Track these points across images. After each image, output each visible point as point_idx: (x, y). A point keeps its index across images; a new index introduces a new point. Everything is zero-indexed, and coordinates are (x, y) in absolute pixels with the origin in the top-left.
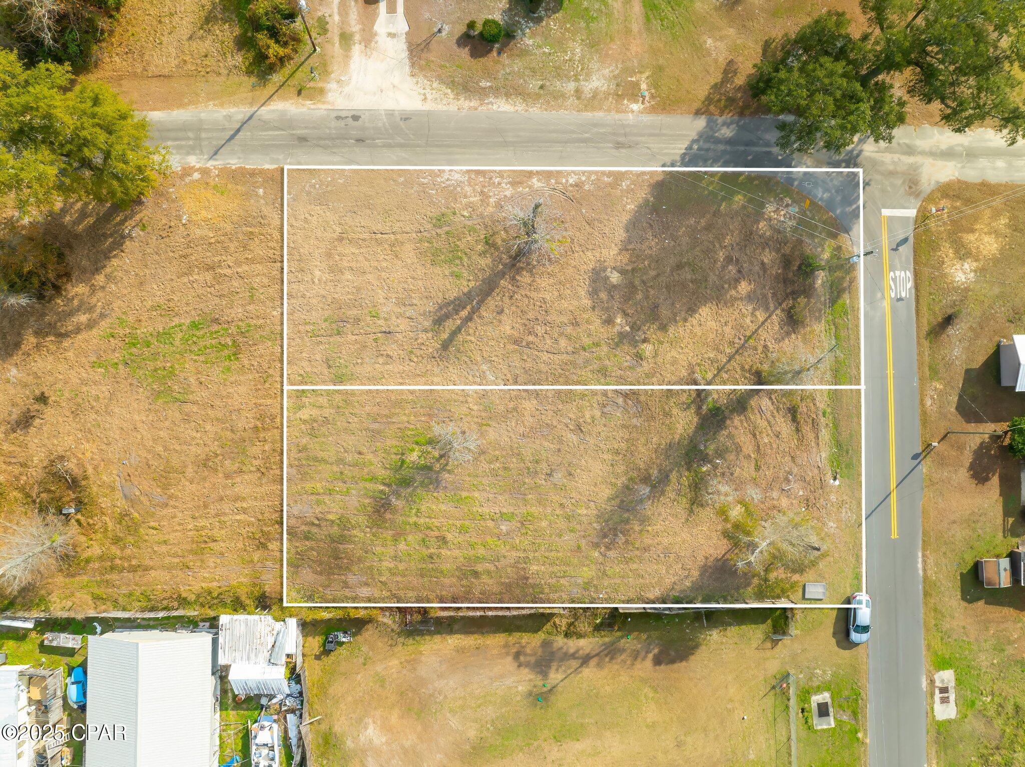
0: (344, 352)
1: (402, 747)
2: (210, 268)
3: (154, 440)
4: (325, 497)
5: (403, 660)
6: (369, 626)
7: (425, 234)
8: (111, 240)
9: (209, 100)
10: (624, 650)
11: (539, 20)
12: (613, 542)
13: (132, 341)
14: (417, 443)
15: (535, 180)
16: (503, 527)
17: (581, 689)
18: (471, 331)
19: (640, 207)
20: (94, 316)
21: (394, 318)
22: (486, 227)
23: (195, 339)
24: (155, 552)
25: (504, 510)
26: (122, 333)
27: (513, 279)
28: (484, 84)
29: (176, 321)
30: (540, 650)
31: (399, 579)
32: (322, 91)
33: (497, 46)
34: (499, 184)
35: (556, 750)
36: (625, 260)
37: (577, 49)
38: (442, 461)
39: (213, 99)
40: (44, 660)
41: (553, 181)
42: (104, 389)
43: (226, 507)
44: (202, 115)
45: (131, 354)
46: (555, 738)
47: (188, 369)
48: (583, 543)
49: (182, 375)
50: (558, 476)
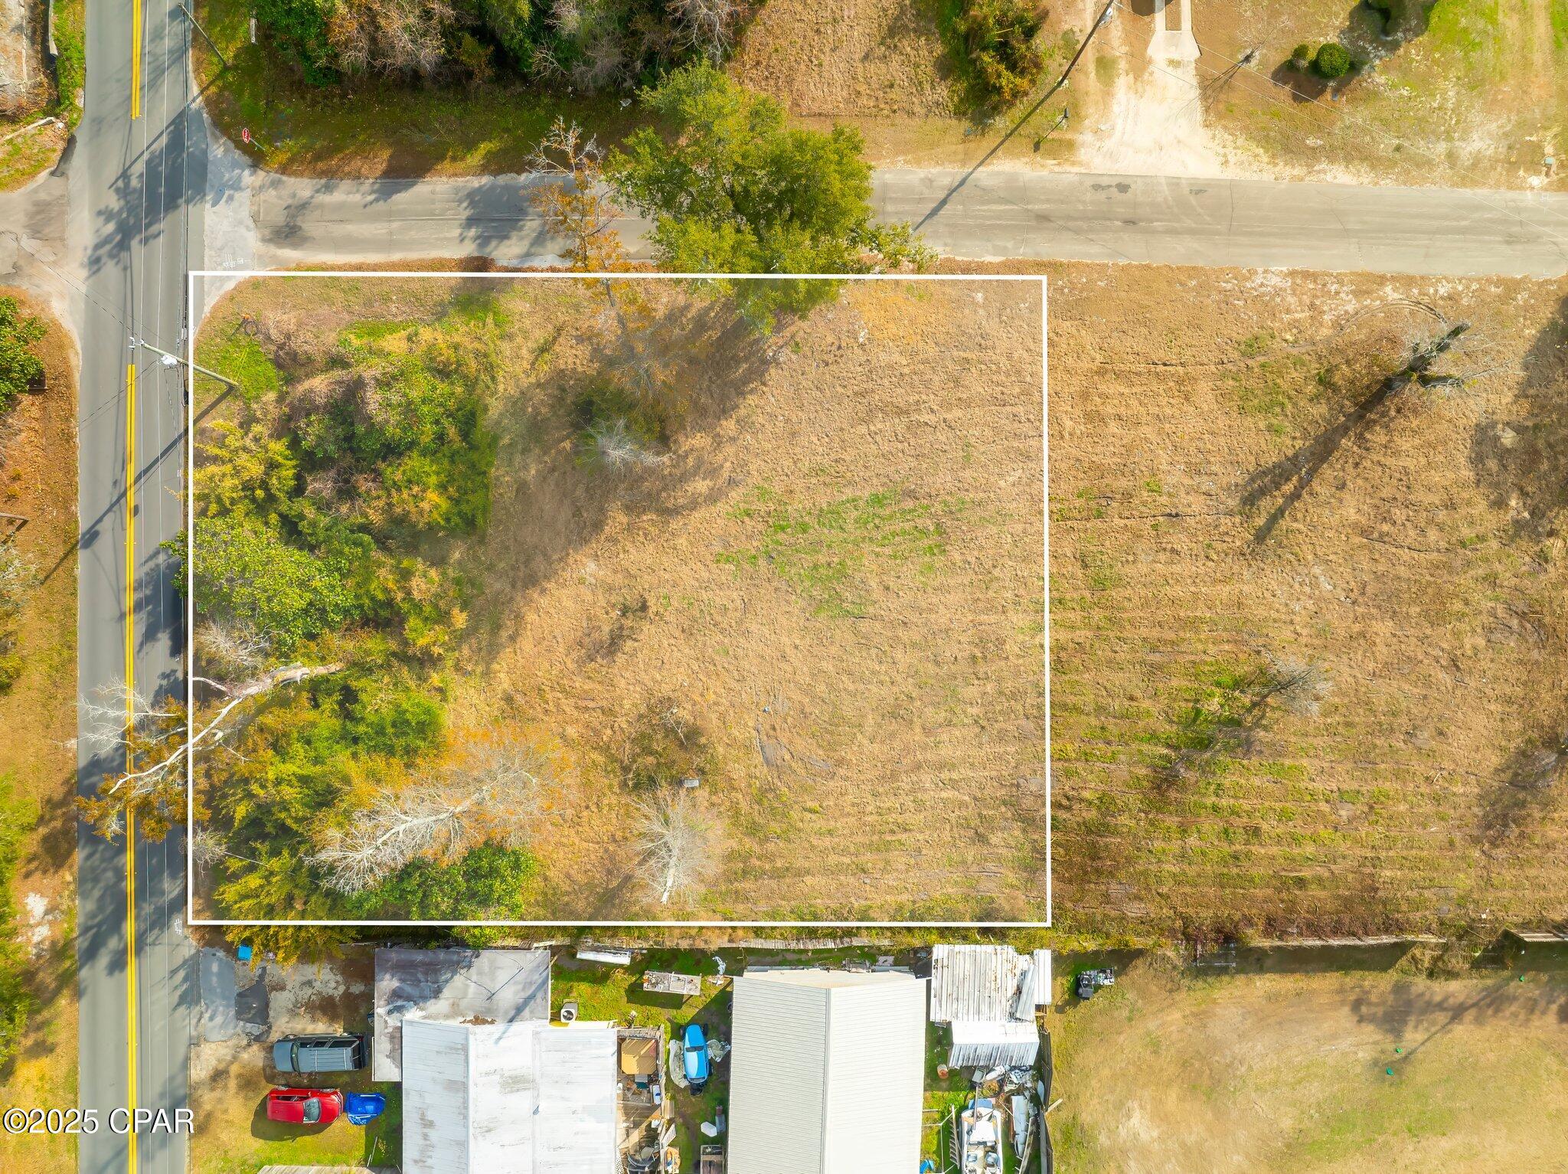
0: (1107, 543)
1: (1183, 1145)
2: (901, 412)
3: (813, 675)
4: (1078, 764)
5: (1188, 1012)
6: (1139, 962)
7: (1230, 366)
8: (745, 366)
9: (897, 154)
10: (1515, 998)
11: (1394, 46)
12: (1501, 835)
13: (777, 523)
14: (1218, 684)
15: (1388, 289)
16: (1343, 813)
17: (1450, 1056)
18: (1299, 515)
19: (1543, 332)
20: (720, 482)
21: (1182, 494)
22: (1320, 357)
23: (877, 521)
24: (813, 847)
25: (1345, 787)
26: (763, 508)
27: (1360, 437)
28: (1311, 142)
29: (849, 493)
30: (1391, 997)
31: (1187, 890)
32: (1070, 145)
33: (1332, 84)
34: (1337, 293)
35: (1411, 1148)
36: (1523, 413)
37: (1450, 92)
38: (1255, 712)
39: (904, 153)
40: (634, 1013)
41: (1415, 291)
42: (735, 595)
43: (927, 779)
44: (887, 176)
45: (777, 542)
46: (1410, 1131)
47: (868, 566)
48: (1457, 836)
49: (858, 576)
50: (1424, 736)
